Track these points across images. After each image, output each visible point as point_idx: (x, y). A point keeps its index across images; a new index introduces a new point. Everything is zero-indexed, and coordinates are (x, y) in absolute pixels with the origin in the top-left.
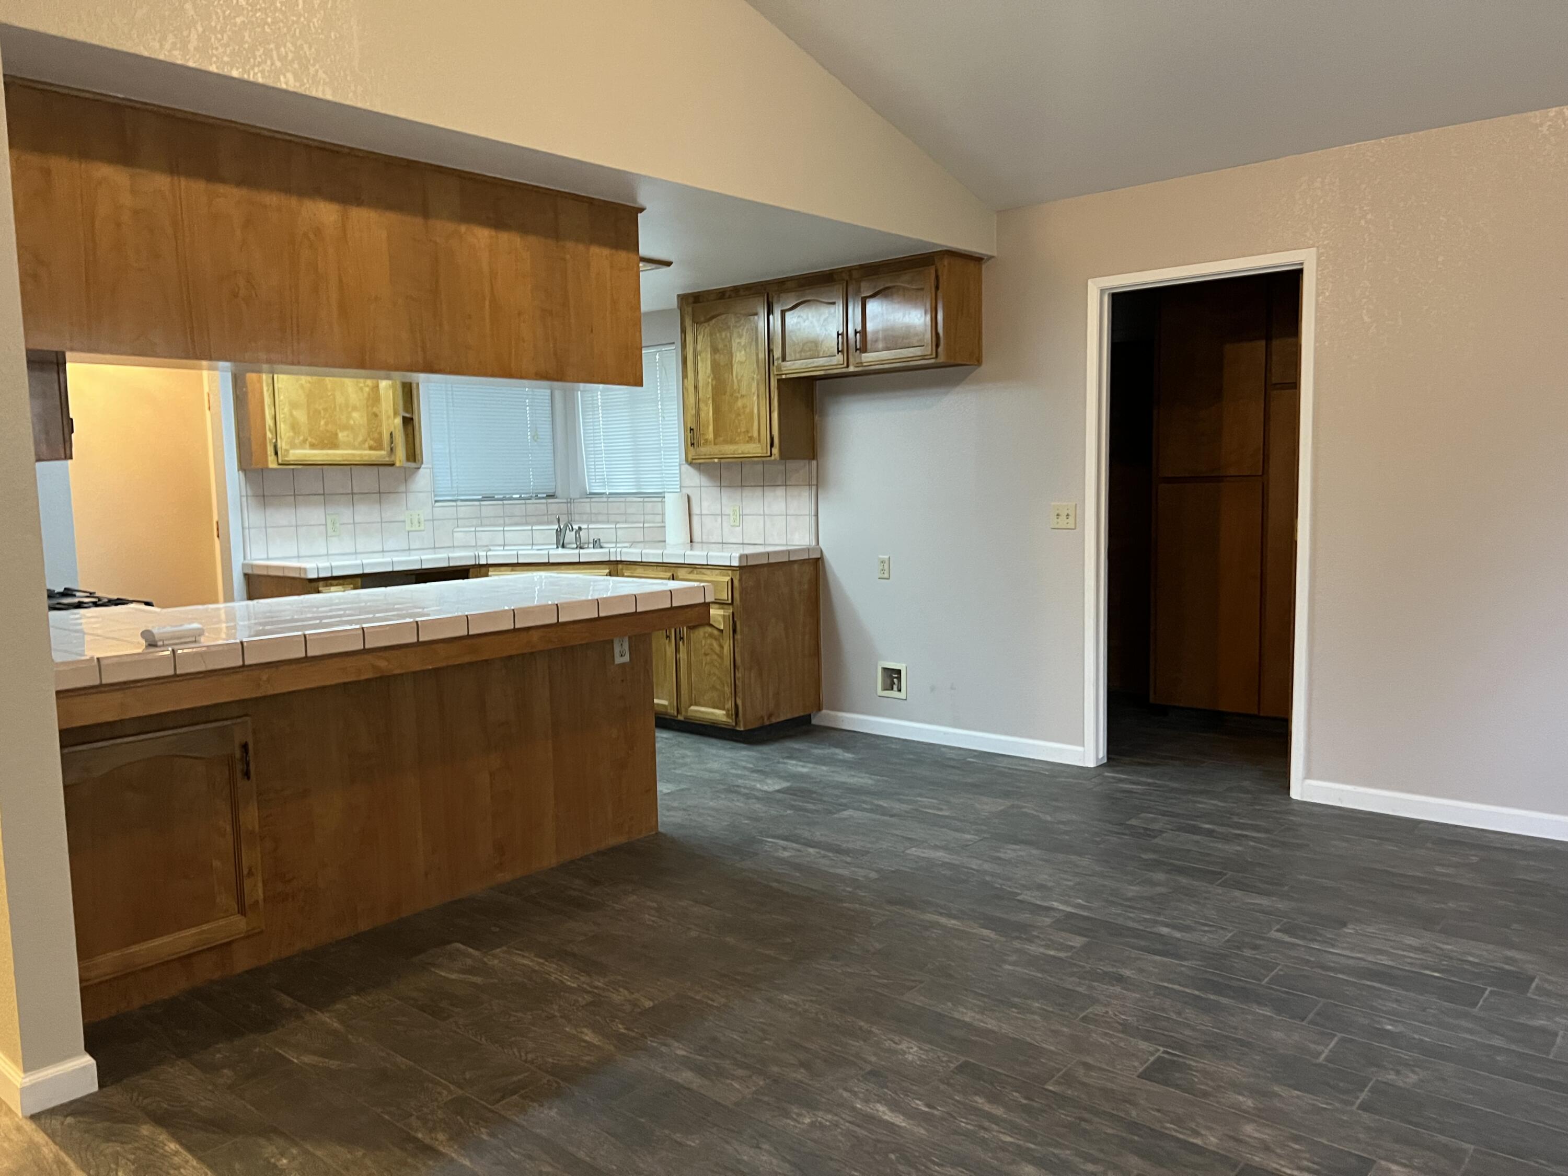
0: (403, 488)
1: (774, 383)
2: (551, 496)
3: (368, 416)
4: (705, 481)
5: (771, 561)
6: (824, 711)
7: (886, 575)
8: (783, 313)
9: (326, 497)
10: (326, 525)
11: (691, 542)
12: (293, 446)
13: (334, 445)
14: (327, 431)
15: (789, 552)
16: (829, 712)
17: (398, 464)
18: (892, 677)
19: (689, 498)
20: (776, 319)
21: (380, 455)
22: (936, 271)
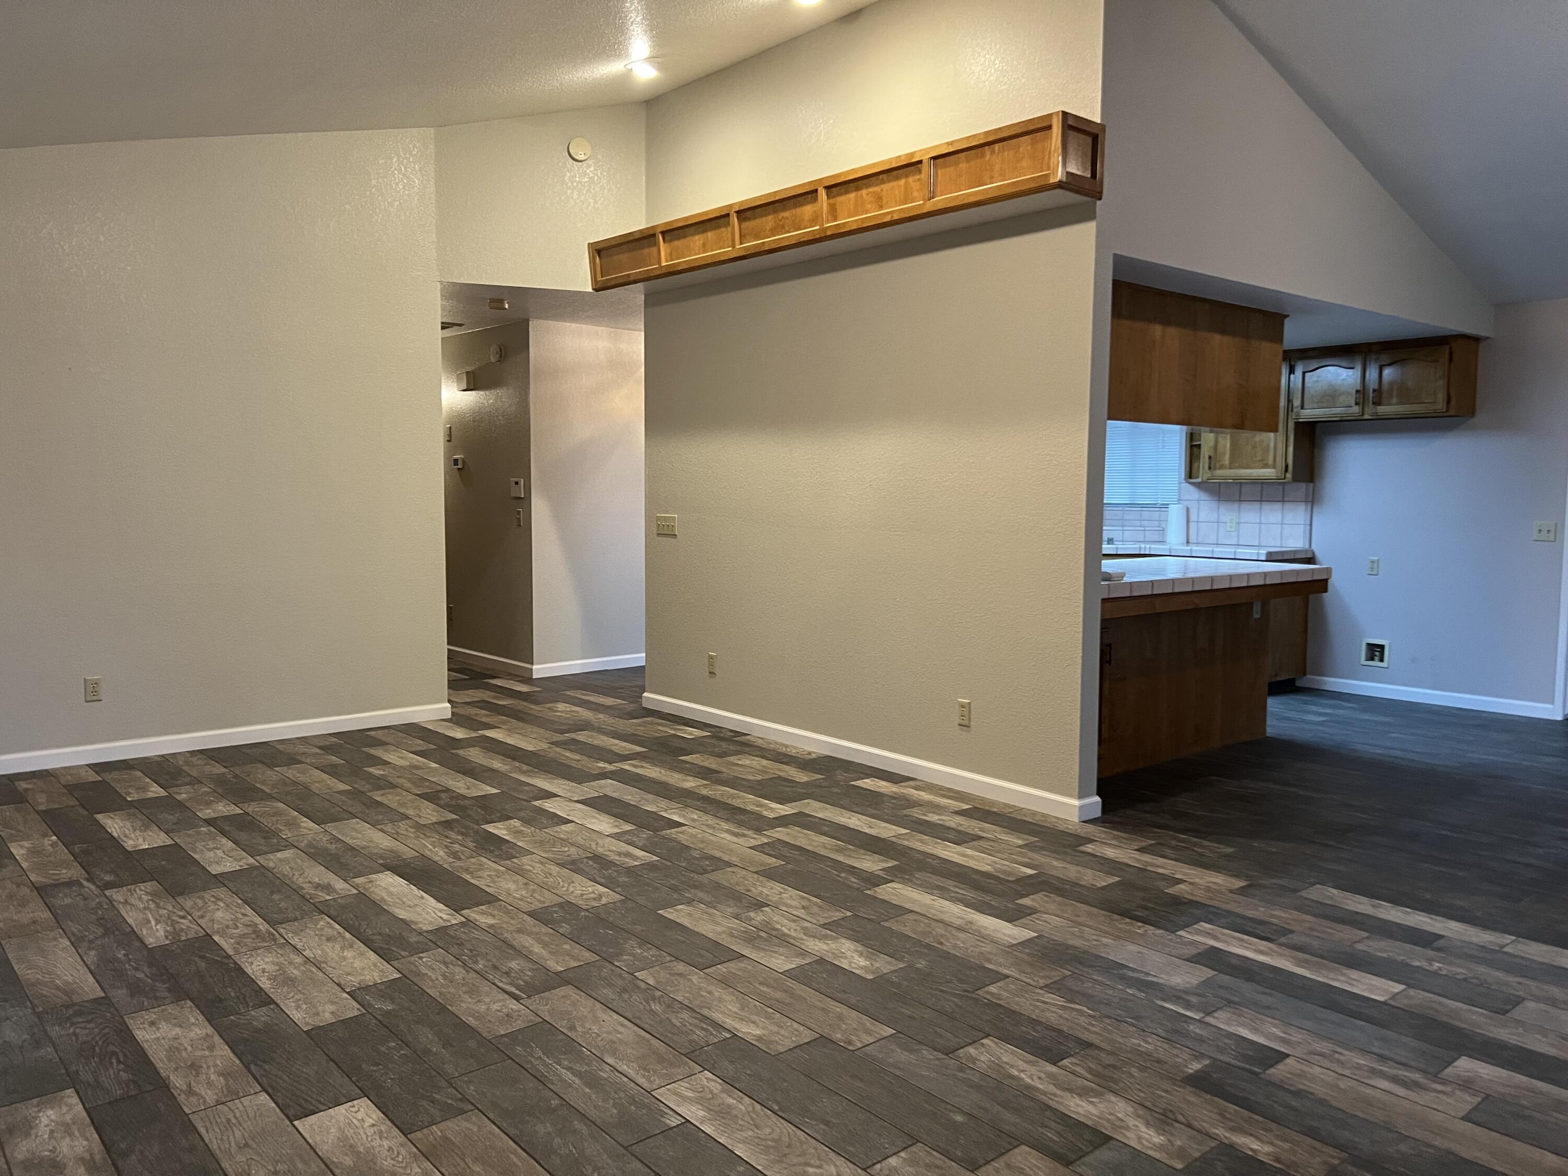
1: (1291, 425)
4: (1204, 496)
6: (1309, 676)
7: (1375, 573)
8: (1304, 373)
16: (1312, 677)
18: (1375, 652)
19: (1188, 509)
20: (1297, 377)
22: (1451, 348)
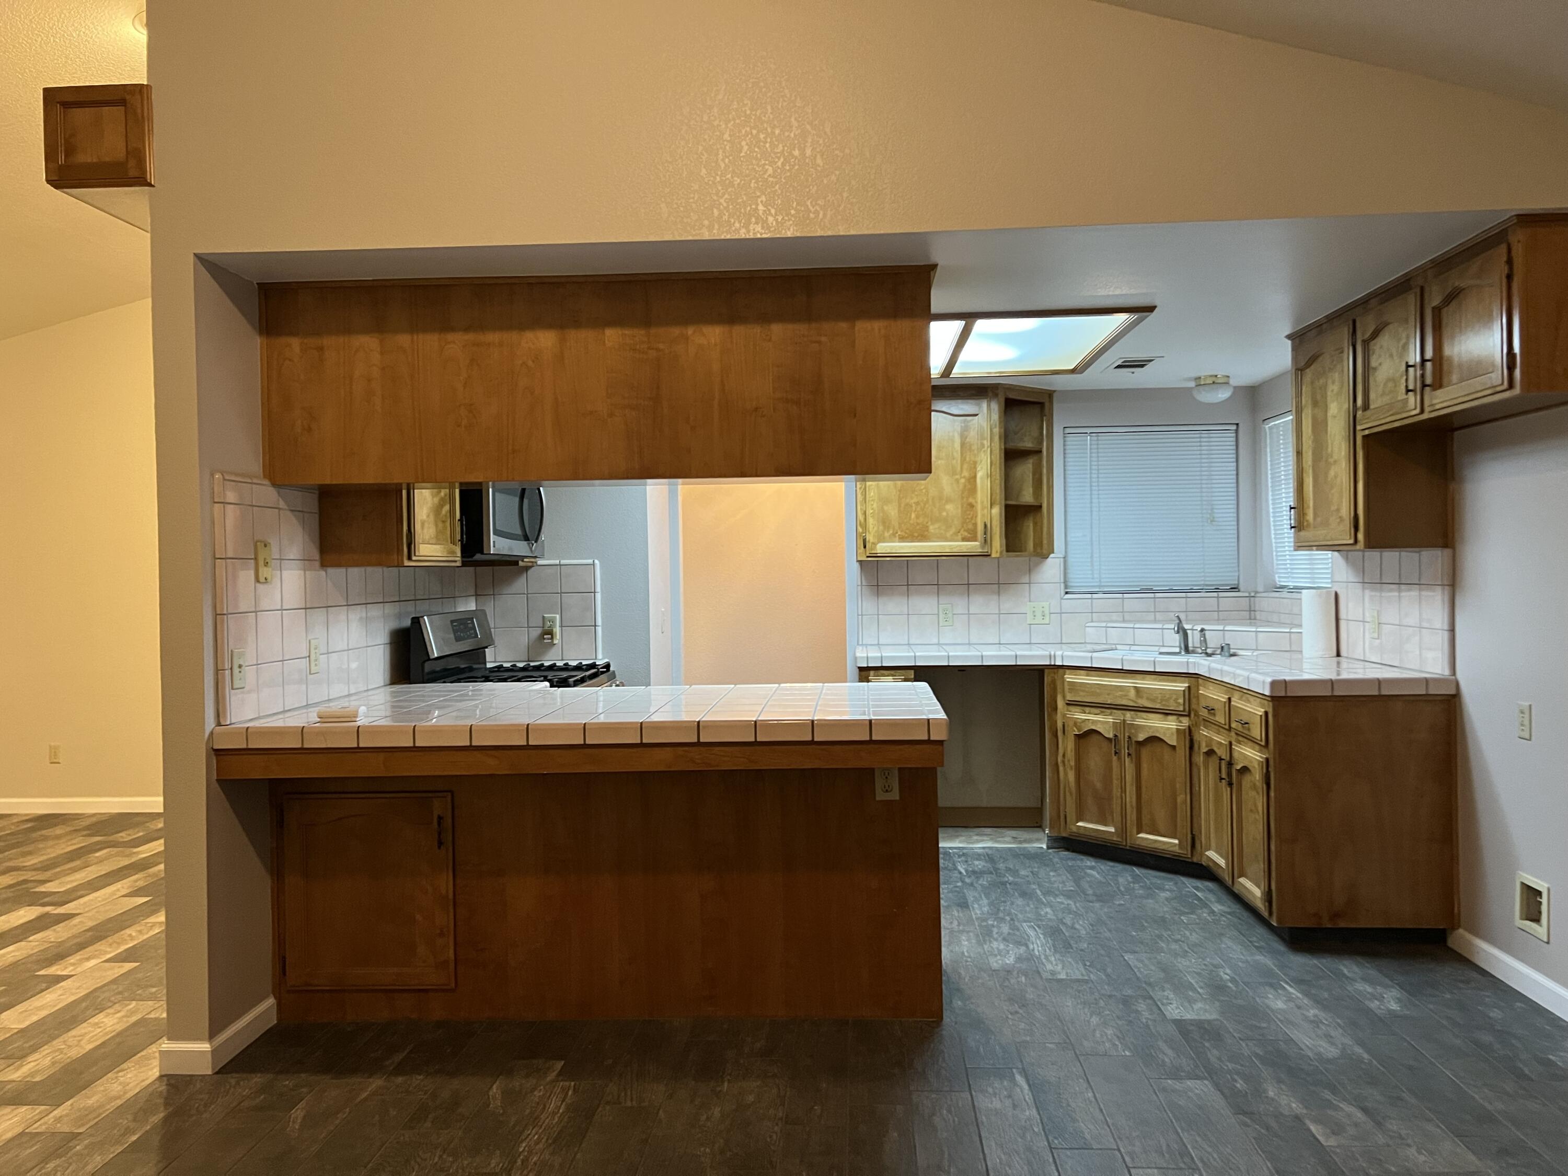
0: (1026, 579)
1: (1359, 442)
2: (1235, 589)
3: (962, 506)
4: (1351, 574)
5: (1384, 692)
6: (1461, 931)
7: (1527, 734)
8: (1364, 344)
9: (939, 587)
10: (938, 614)
11: (1338, 655)
12: (881, 539)
13: (923, 537)
14: (918, 524)
15: (1427, 681)
17: (993, 555)
18: (1532, 900)
19: (1336, 595)
21: (974, 546)
22: (1510, 251)
